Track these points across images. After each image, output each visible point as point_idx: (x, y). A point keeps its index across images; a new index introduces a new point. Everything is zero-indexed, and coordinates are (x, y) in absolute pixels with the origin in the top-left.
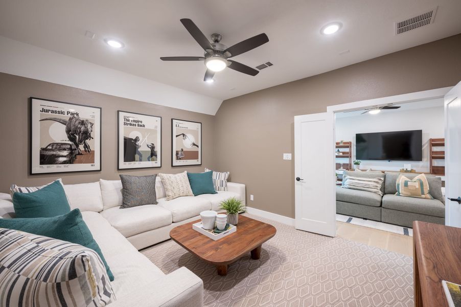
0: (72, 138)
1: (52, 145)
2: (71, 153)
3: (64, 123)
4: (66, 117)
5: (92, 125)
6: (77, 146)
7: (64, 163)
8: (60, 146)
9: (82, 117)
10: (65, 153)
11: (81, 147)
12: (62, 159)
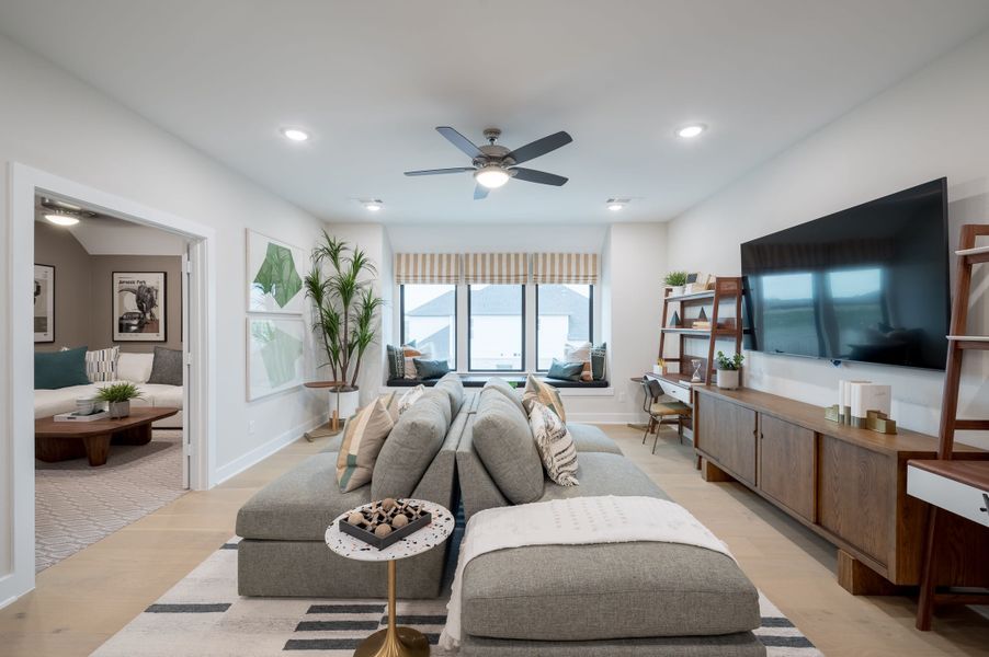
0: (140, 308)
1: (127, 314)
2: (140, 323)
3: (134, 292)
4: (136, 286)
5: (157, 291)
6: (144, 313)
7: (135, 331)
8: (131, 315)
9: (148, 284)
10: (136, 322)
11: (148, 316)
12: (134, 328)
